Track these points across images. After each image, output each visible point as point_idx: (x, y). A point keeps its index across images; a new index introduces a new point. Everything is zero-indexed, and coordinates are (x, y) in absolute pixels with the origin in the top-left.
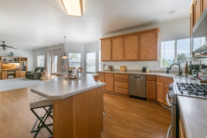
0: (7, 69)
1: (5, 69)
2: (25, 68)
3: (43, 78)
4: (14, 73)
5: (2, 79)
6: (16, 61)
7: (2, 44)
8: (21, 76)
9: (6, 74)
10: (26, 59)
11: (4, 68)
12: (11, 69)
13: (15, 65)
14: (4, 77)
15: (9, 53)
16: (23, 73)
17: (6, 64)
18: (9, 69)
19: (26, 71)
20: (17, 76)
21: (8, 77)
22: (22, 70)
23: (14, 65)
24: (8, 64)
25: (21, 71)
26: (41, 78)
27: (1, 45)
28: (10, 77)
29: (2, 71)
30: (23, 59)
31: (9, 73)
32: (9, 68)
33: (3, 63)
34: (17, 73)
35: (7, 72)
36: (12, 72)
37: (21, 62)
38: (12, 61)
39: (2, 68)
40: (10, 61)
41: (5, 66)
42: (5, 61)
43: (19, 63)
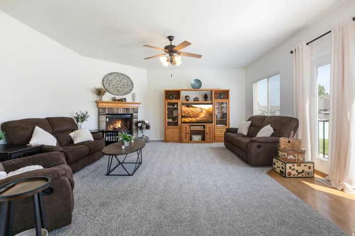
0: (190, 119)
1: (187, 120)
2: (224, 119)
4: (201, 128)
5: (181, 142)
6: (206, 100)
8: (216, 139)
9: (188, 132)
10: (226, 94)
11: (185, 117)
12: (197, 119)
13: (205, 110)
14: (184, 138)
15: (193, 82)
16: (220, 130)
17: (189, 107)
18: (194, 119)
19: (226, 125)
20: (207, 137)
21: (191, 139)
22: (219, 122)
23: (202, 109)
24: (192, 107)
25: (216, 124)
28: (196, 138)
29: (182, 123)
30: (220, 96)
31: (193, 128)
32: (194, 117)
33: (183, 104)
34: (207, 130)
35: (190, 125)
36: (199, 127)
37: (215, 101)
38: (198, 101)
39: (182, 117)
40: (196, 99)
41: (187, 113)
42: (187, 100)
43: (211, 104)
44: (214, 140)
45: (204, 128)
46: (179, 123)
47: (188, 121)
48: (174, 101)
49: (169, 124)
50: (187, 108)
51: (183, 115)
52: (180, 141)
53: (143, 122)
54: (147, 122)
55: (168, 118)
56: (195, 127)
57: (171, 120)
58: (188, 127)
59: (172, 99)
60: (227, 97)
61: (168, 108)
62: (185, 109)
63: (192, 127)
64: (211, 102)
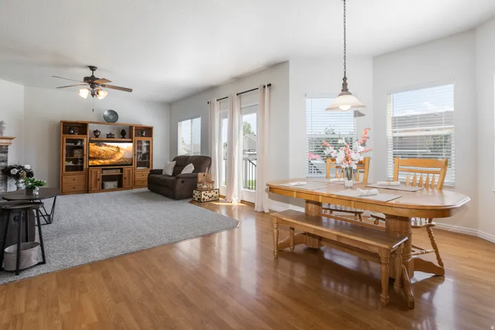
0: (102, 161)
1: (96, 162)
2: (145, 159)
3: (203, 196)
4: (118, 172)
5: (88, 192)
6: (123, 138)
7: (89, 73)
8: (137, 184)
9: (98, 177)
10: (148, 131)
11: (94, 158)
12: (112, 160)
14: (93, 185)
15: (106, 113)
16: (142, 173)
17: (100, 146)
18: (107, 162)
19: (148, 167)
20: (125, 182)
21: (103, 187)
22: (139, 164)
23: (118, 148)
24: (105, 145)
25: (138, 166)
26: (196, 193)
27: (86, 79)
28: (109, 185)
29: (89, 166)
30: (142, 133)
31: (106, 173)
32: (107, 159)
33: (91, 141)
34: (125, 174)
35: (103, 169)
36: (114, 171)
37: (136, 139)
38: (113, 138)
39: (90, 158)
40: (110, 136)
41: (97, 153)
42: (97, 136)
43: (131, 142)
44: (134, 185)
45: (122, 171)
46: (85, 167)
47: (98, 164)
48: (76, 136)
49: (68, 168)
51: (91, 156)
52: (87, 190)
53: (20, 167)
54: (27, 167)
55: (67, 160)
56: (109, 171)
57: (71, 164)
58: (99, 172)
59: (73, 134)
60: (151, 135)
61: (67, 147)
62: (93, 147)
63: (104, 171)
64: (130, 140)
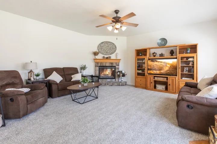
0: (155, 72)
1: (152, 72)
4: (165, 80)
6: (172, 55)
9: (152, 81)
11: (150, 69)
12: (162, 71)
13: (168, 64)
14: (149, 86)
15: (159, 41)
18: (158, 72)
19: (193, 79)
20: (170, 87)
21: (155, 87)
24: (157, 61)
25: (181, 77)
28: (159, 87)
29: (148, 74)
30: (187, 50)
33: (149, 59)
34: (170, 82)
35: (154, 77)
36: (162, 78)
37: (179, 56)
38: (163, 56)
39: (148, 69)
40: (162, 55)
41: (152, 66)
42: (154, 56)
43: (176, 58)
44: (178, 91)
45: (167, 80)
46: (146, 74)
47: (153, 73)
48: (143, 57)
49: (139, 74)
50: (152, 62)
51: (149, 68)
52: (146, 88)
53: (121, 72)
54: (123, 72)
55: (138, 70)
56: (158, 78)
57: (140, 72)
58: (152, 78)
59: (141, 56)
60: (195, 52)
61: (138, 63)
62: (150, 63)
63: (156, 78)
